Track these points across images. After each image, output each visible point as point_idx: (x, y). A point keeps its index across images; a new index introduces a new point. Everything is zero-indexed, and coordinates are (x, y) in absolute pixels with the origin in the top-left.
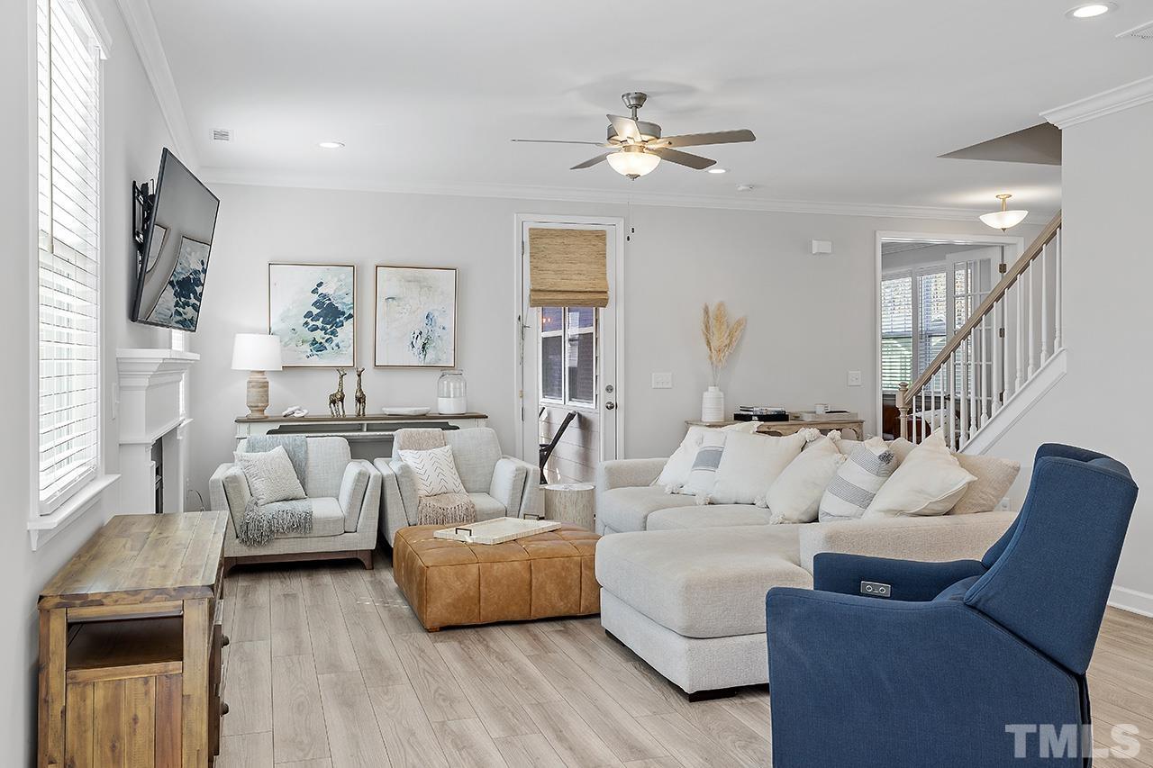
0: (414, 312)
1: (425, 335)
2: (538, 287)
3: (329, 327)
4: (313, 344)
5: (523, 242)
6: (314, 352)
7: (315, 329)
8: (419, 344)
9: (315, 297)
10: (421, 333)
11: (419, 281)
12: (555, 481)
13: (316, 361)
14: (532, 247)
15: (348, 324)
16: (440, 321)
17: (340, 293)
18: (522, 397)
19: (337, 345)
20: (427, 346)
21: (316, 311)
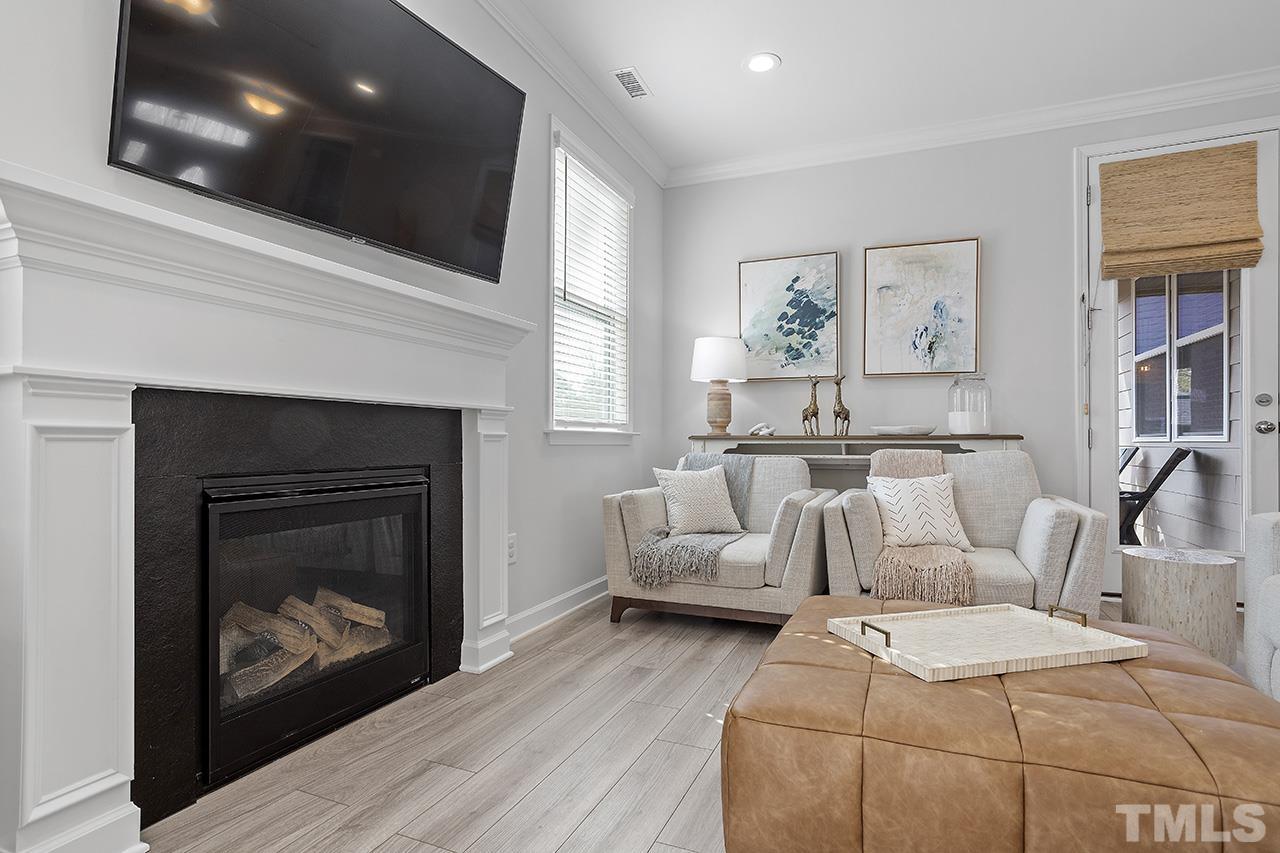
0: (917, 302)
1: (931, 331)
2: (1115, 248)
3: (806, 329)
4: (788, 352)
5: (1089, 188)
6: (790, 361)
7: (790, 332)
8: (924, 343)
9: (791, 295)
10: (926, 329)
11: (923, 262)
12: (1153, 540)
13: (793, 371)
14: (1104, 189)
15: (830, 326)
16: (954, 311)
17: (820, 287)
18: (1089, 413)
19: (818, 352)
20: (936, 345)
21: (791, 312)
